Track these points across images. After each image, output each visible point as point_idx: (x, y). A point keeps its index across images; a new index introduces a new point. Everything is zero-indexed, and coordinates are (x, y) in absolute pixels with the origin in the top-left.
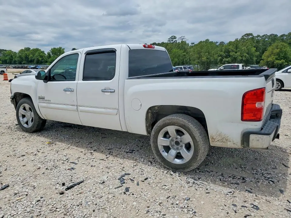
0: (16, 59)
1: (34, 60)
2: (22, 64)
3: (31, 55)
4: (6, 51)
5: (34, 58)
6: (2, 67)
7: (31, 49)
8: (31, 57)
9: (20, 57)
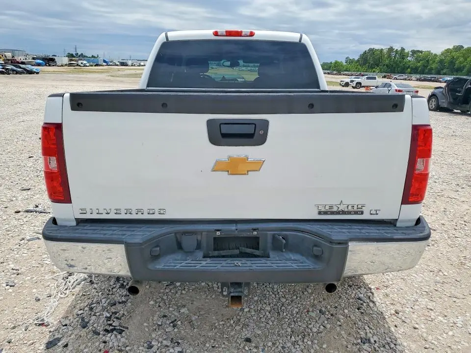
0: (434, 66)
1: (464, 67)
2: (440, 74)
3: (461, 59)
4: (421, 52)
5: (465, 63)
6: (402, 78)
7: (465, 47)
8: (461, 63)
9: (441, 61)
